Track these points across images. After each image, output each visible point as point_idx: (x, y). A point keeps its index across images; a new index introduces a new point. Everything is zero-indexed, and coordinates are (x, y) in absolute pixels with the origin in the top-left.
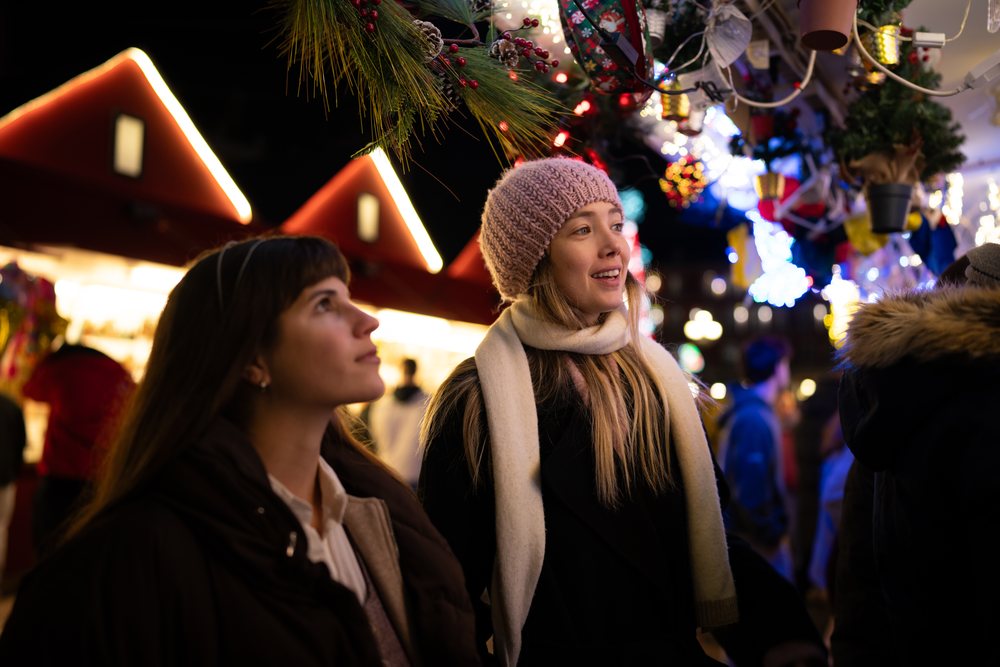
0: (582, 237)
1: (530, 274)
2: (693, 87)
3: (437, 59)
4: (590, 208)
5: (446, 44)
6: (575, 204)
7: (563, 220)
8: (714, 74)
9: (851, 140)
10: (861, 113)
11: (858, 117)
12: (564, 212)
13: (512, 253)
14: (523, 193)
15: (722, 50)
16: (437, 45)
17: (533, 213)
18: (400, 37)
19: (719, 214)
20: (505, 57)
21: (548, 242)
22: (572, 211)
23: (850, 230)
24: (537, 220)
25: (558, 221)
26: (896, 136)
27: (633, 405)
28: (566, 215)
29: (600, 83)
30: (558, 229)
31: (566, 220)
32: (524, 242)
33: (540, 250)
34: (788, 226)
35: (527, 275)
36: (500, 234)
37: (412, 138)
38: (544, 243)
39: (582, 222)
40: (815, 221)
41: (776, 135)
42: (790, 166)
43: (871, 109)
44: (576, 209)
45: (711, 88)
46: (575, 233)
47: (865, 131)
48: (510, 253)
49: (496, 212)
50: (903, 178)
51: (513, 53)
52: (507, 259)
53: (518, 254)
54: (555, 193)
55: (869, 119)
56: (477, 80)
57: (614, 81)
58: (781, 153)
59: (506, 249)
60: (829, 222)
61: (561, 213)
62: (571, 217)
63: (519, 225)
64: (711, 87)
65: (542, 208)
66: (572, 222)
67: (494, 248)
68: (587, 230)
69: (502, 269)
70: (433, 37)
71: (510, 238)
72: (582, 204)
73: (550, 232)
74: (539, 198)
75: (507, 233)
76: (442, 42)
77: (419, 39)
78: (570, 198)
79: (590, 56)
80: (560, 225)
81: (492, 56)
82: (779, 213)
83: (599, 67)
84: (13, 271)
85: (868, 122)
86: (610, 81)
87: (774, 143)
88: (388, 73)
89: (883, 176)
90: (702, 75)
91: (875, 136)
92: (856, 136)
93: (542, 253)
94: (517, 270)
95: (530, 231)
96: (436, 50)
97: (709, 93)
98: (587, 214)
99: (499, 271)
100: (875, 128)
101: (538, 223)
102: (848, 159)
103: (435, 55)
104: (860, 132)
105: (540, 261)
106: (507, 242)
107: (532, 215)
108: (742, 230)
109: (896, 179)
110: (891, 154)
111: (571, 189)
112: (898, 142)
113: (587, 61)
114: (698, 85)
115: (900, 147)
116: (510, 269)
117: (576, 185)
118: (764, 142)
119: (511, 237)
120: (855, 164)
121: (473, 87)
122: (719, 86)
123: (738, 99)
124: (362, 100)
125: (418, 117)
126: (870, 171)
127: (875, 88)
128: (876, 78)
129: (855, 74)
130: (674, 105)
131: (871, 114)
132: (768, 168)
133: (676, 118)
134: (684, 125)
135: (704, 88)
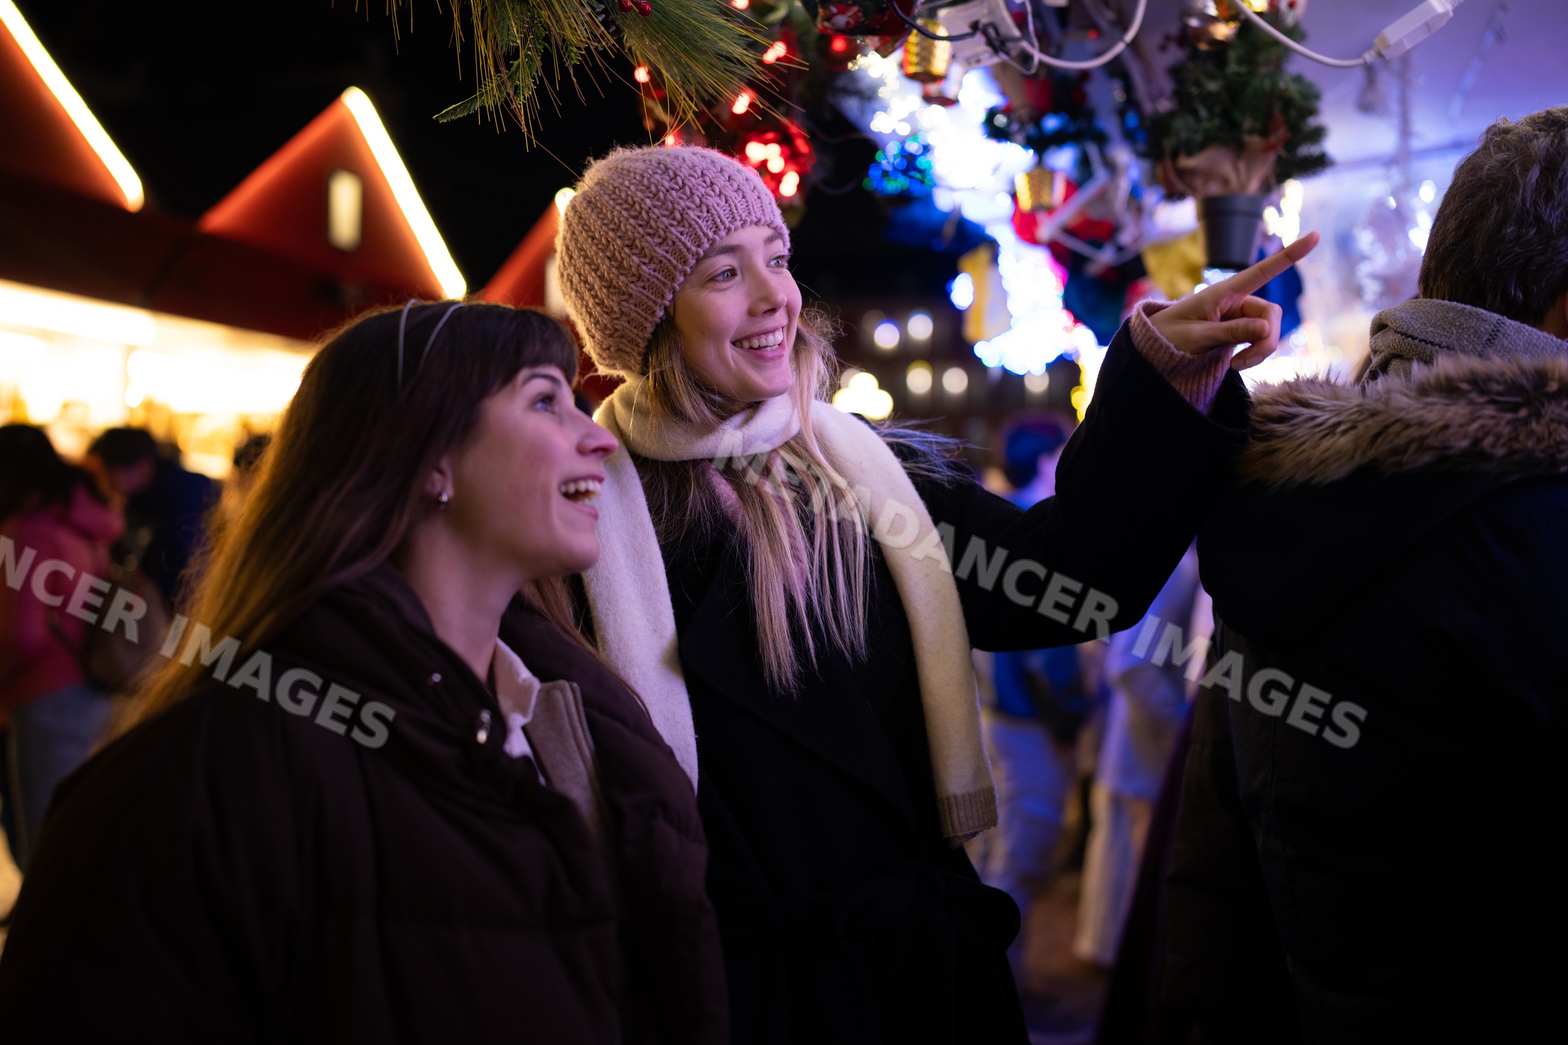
0: (724, 285)
1: (643, 345)
2: (967, 30)
4: (736, 239)
6: (711, 234)
7: (693, 262)
8: (992, 12)
9: (1182, 126)
10: (1199, 85)
11: (1194, 90)
12: (694, 249)
13: (612, 311)
14: (625, 213)
17: (643, 248)
19: (949, 230)
22: (707, 246)
23: (1152, 262)
24: (651, 259)
25: (685, 262)
26: (1247, 123)
27: (812, 523)
28: (698, 253)
29: (834, 15)
30: (685, 274)
31: (698, 260)
32: (630, 295)
33: (656, 308)
34: (1060, 255)
35: (637, 345)
36: (590, 279)
37: (540, 90)
38: (663, 297)
39: (724, 262)
40: (1098, 245)
41: (1055, 111)
42: (1063, 159)
43: (1212, 77)
44: (713, 242)
45: (991, 31)
46: (713, 279)
47: (1203, 113)
48: (609, 312)
49: (581, 239)
50: (1253, 187)
52: (605, 320)
53: (622, 313)
54: (678, 216)
55: (1210, 95)
56: (651, 3)
57: (856, 13)
58: (1058, 139)
59: (601, 304)
60: (1120, 249)
63: (620, 267)
66: (708, 263)
67: (582, 299)
68: (732, 273)
69: (598, 336)
71: (608, 288)
72: (723, 233)
73: (673, 281)
74: (652, 223)
75: (601, 278)
78: (703, 224)
80: (688, 270)
82: (1046, 230)
85: (1208, 99)
86: (850, 13)
87: (1051, 123)
89: (1226, 182)
90: (976, 12)
91: (1217, 122)
92: (1190, 120)
93: (660, 313)
94: (622, 337)
95: (640, 277)
97: (990, 43)
98: (731, 250)
99: (593, 337)
100: (1218, 109)
101: (652, 266)
102: (1175, 156)
104: (1195, 113)
105: (657, 325)
106: (603, 294)
107: (642, 253)
108: (982, 255)
109: (1243, 187)
110: (1238, 149)
111: (705, 209)
112: (1251, 132)
114: (975, 27)
115: (1254, 141)
116: (611, 336)
117: (712, 201)
118: (1037, 121)
119: (610, 286)
120: (1187, 162)
121: (643, 12)
122: (1003, 31)
123: (1038, 56)
124: (457, 24)
125: (546, 58)
126: (1208, 175)
127: (1220, 47)
128: (1223, 31)
129: (1194, 22)
130: (926, 56)
131: (1213, 86)
132: (1040, 162)
133: (925, 77)
134: (933, 88)
135: (985, 33)
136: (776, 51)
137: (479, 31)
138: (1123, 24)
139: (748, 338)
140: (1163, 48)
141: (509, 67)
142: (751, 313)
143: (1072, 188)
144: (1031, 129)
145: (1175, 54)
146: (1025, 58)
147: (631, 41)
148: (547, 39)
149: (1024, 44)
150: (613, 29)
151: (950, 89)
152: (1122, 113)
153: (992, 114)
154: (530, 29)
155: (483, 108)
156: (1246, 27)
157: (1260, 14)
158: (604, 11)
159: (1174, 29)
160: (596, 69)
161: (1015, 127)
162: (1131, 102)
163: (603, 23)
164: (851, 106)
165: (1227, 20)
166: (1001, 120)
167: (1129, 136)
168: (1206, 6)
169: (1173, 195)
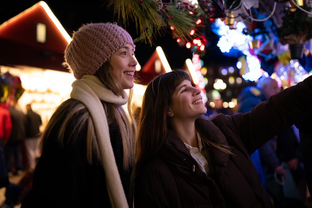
2: (237, 16)
3: (161, 10)
5: (164, 5)
7: (118, 48)
8: (243, 11)
10: (288, 21)
11: (287, 23)
12: (119, 45)
15: (248, 3)
16: (161, 5)
18: (150, 4)
20: (181, 8)
21: (110, 56)
23: (279, 57)
24: (107, 45)
25: (116, 48)
26: (299, 29)
28: (120, 46)
29: (209, 15)
30: (115, 51)
31: (119, 48)
33: (105, 58)
34: (259, 57)
37: (153, 35)
38: (108, 55)
39: (124, 50)
40: (267, 54)
41: (257, 28)
42: (259, 37)
44: (123, 44)
46: (121, 53)
47: (289, 27)
50: (301, 42)
51: (183, 7)
54: (116, 36)
56: (173, 16)
58: (258, 34)
60: (272, 55)
61: (117, 45)
62: (121, 48)
64: (243, 15)
65: (110, 41)
68: (125, 53)
70: (160, 3)
73: (112, 51)
76: (162, 4)
77: (155, 3)
79: (206, 7)
81: (177, 8)
82: (256, 52)
83: (209, 11)
84: (8, 74)
85: (290, 24)
86: (212, 14)
87: (256, 31)
88: (146, 14)
89: (295, 41)
90: (239, 11)
91: (292, 29)
92: (286, 29)
93: (106, 60)
96: (161, 7)
97: (242, 17)
98: (126, 48)
100: (293, 26)
102: (283, 36)
103: (160, 9)
104: (287, 27)
105: (104, 63)
108: (243, 58)
109: (299, 42)
110: (298, 34)
113: (205, 8)
114: (239, 15)
115: (301, 32)
118: (253, 30)
120: (286, 38)
121: (172, 19)
122: (245, 15)
123: (253, 19)
124: (137, 24)
125: (154, 29)
126: (291, 40)
127: (293, 13)
128: (293, 10)
129: (287, 9)
130: (229, 21)
131: (291, 21)
132: (254, 39)
133: (229, 25)
134: (231, 27)
135: (241, 16)
136: (199, 21)
137: (141, 25)
138: (272, 10)
139: (127, 72)
140: (280, 14)
141: (146, 31)
142: (129, 65)
143: (262, 43)
144: (252, 33)
145: (283, 15)
146: (250, 20)
147: (170, 24)
148: (154, 25)
149: (250, 17)
150: (166, 22)
151: (234, 26)
152: (272, 28)
153: (244, 29)
154: (150, 24)
155: (142, 39)
156: (298, 9)
157: (301, 7)
158: (164, 19)
159: (282, 9)
160: (163, 31)
161: (249, 32)
162: (274, 25)
163: (164, 21)
164: (214, 31)
165: (294, 8)
166: (246, 31)
167: (274, 32)
168: (289, 5)
169: (283, 44)
